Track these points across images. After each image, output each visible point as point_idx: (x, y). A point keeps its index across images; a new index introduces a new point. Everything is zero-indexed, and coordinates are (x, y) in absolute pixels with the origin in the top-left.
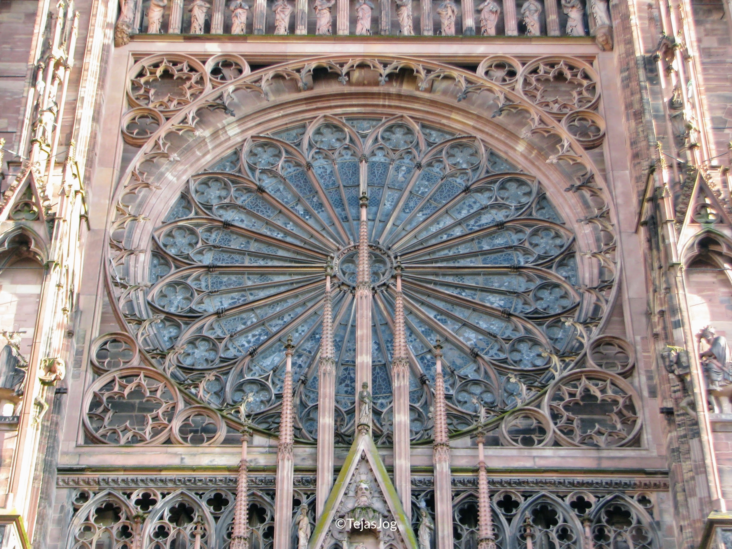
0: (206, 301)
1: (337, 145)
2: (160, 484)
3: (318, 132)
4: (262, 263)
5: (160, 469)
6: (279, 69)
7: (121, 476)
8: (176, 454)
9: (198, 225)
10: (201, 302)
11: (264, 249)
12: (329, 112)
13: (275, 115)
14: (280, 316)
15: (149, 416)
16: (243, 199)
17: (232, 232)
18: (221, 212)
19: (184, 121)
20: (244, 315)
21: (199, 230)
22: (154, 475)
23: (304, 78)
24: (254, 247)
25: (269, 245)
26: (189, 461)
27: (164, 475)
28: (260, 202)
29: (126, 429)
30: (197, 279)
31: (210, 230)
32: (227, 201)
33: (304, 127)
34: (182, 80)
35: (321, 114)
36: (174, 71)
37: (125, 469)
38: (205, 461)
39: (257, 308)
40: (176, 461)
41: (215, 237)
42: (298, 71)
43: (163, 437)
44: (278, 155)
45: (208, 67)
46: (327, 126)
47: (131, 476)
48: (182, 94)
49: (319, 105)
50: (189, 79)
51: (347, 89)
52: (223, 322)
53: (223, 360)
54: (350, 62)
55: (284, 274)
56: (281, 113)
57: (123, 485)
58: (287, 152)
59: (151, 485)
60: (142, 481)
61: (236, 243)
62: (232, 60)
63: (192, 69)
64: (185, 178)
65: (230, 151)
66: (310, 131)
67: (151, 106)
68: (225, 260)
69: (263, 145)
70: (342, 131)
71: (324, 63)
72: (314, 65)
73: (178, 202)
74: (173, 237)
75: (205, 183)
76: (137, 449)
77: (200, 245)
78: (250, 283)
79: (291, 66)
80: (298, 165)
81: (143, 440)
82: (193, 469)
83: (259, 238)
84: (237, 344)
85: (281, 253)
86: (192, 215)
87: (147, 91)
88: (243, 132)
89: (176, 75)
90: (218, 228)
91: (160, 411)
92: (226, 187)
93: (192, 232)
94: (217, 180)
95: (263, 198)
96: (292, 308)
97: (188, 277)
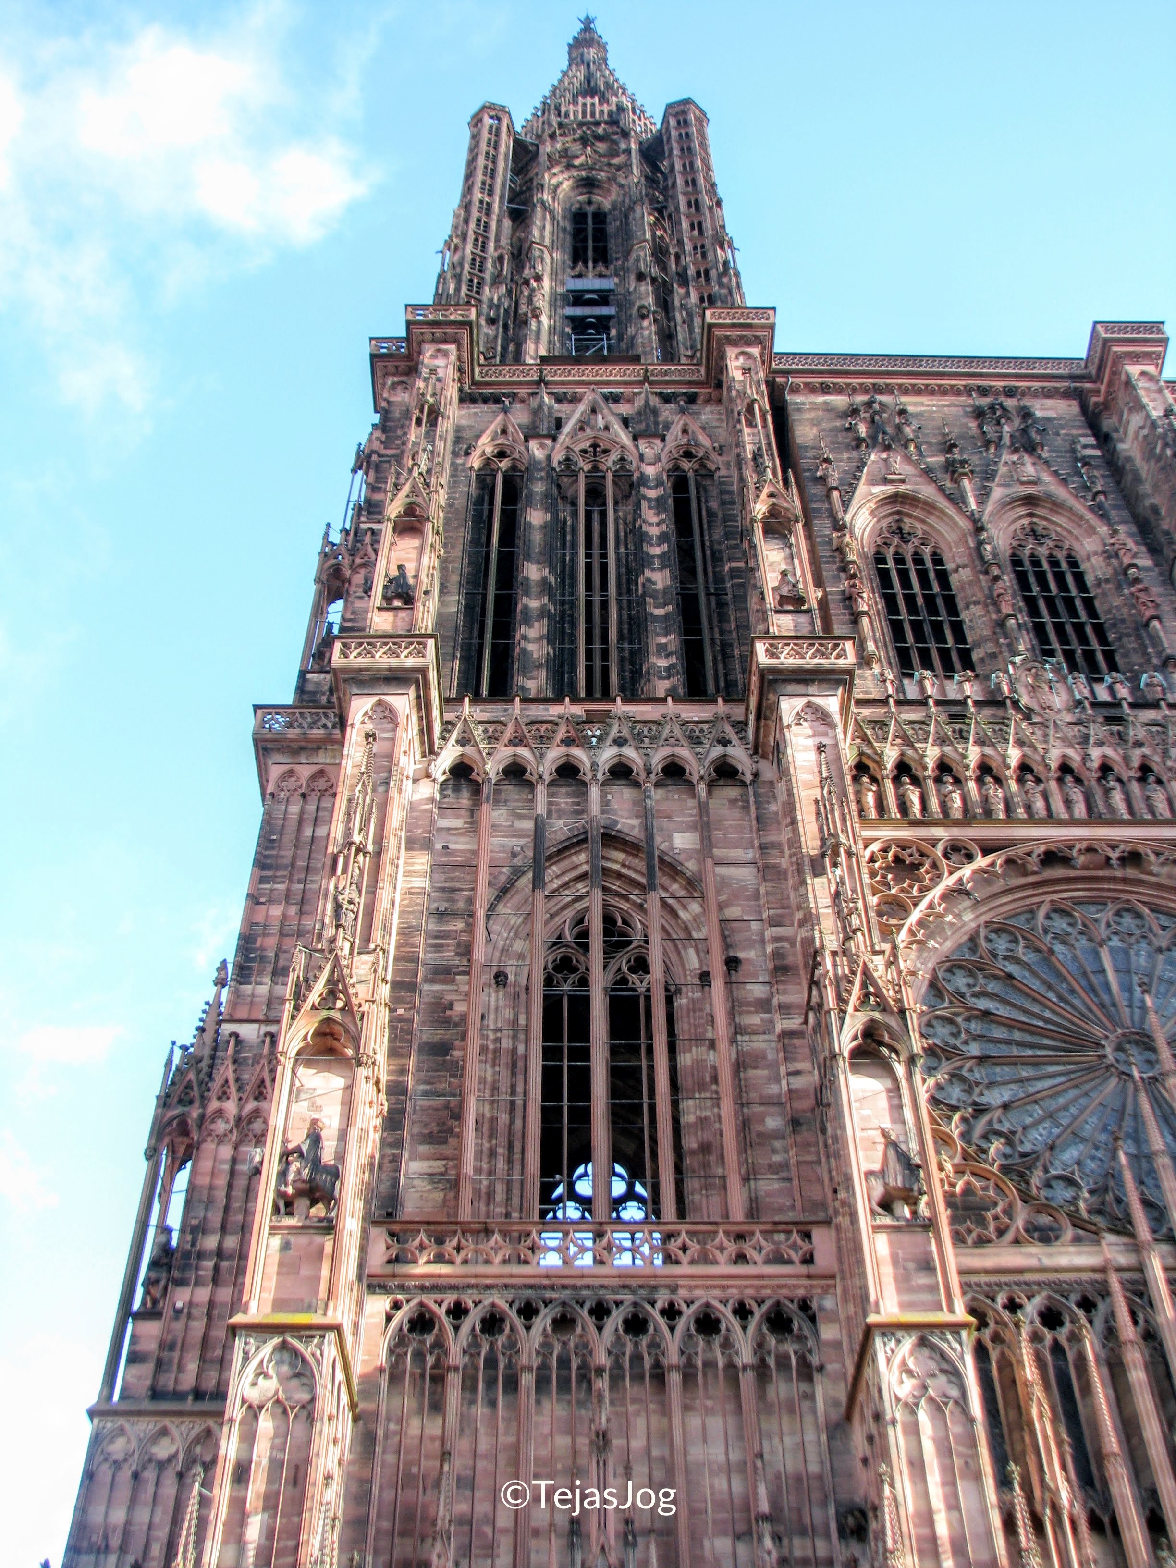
0: (986, 1092)
1: (1069, 929)
2: (1025, 1287)
3: (1048, 917)
4: (1029, 1052)
5: (1020, 1271)
6: (1010, 852)
7: (984, 1279)
8: (1031, 1255)
9: (957, 1014)
10: (981, 1094)
11: (1028, 1038)
12: (1055, 897)
13: (1004, 900)
14: (1065, 1108)
15: (989, 1215)
16: (993, 987)
17: (992, 1021)
18: (974, 1000)
19: (931, 906)
20: (1029, 1107)
21: (959, 1020)
22: (1017, 1278)
23: (1033, 863)
24: (1017, 1036)
25: (1032, 1033)
26: (1047, 1262)
27: (1028, 1277)
28: (1010, 990)
29: (969, 1231)
30: (971, 1070)
31: (968, 1019)
32: (977, 989)
33: (1031, 911)
34: (916, 866)
35: (1048, 898)
36: (905, 855)
37: (987, 1272)
38: (1064, 1261)
39: (1042, 1099)
40: (1033, 1262)
41: (975, 1027)
42: (1029, 854)
43: (1009, 1236)
44: (1015, 941)
45: (939, 851)
46: (1055, 911)
47: (993, 1279)
48: (920, 880)
49: (1046, 889)
50: (922, 864)
51: (1072, 873)
52: (1010, 1115)
53: (1024, 1155)
54: (1078, 846)
55: (1058, 1064)
56: (1009, 898)
57: (986, 1288)
58: (1024, 938)
59: (1015, 1287)
60: (1006, 1284)
61: (999, 1033)
62: (959, 844)
63: (922, 855)
64: (930, 965)
65: (966, 938)
66: (1041, 914)
67: (893, 891)
68: (993, 1051)
69: (997, 931)
70: (1071, 915)
71: (1052, 847)
72: (1043, 848)
73: (928, 991)
74: (932, 1026)
75: (950, 970)
76: (988, 1250)
77: (963, 1035)
78: (1024, 1074)
79: (1021, 850)
80: (1038, 950)
81: (989, 1241)
82: (1056, 1270)
83: (1024, 1027)
84: (1030, 1137)
85: (1046, 1042)
86: (946, 1005)
87: (884, 877)
88: (977, 917)
89: (908, 860)
90: (976, 1017)
91: (999, 1209)
92: (971, 974)
93: (951, 1021)
94: (960, 967)
95: (1013, 986)
96: (1076, 1099)
97: (961, 1068)
